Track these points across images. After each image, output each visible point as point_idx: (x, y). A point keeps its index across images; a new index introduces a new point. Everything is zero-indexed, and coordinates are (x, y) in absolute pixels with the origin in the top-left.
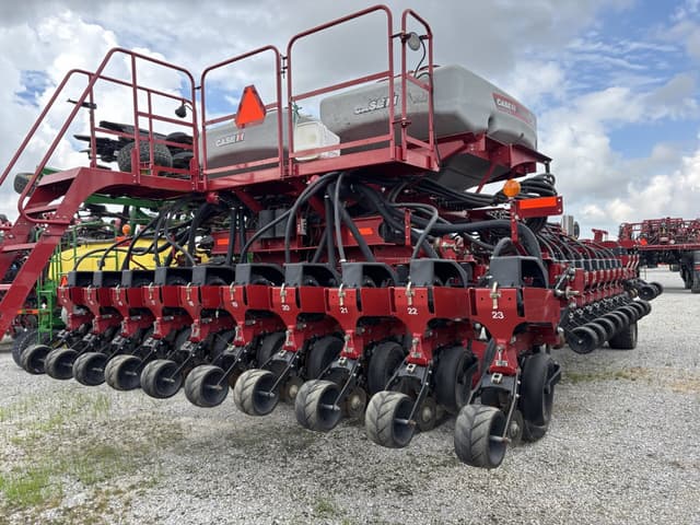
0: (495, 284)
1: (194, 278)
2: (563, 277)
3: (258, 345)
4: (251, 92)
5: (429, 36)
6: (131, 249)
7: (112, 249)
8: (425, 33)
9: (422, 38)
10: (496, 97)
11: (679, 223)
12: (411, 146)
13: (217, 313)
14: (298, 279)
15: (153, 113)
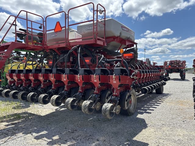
0: (114, 74)
1: (42, 72)
2: (133, 73)
3: (58, 90)
4: (58, 23)
5: (105, 11)
6: (26, 64)
7: (21, 64)
8: (104, 10)
9: (103, 11)
10: (122, 27)
11: (180, 61)
12: (99, 39)
13: (48, 81)
14: (68, 72)
15: (33, 28)
